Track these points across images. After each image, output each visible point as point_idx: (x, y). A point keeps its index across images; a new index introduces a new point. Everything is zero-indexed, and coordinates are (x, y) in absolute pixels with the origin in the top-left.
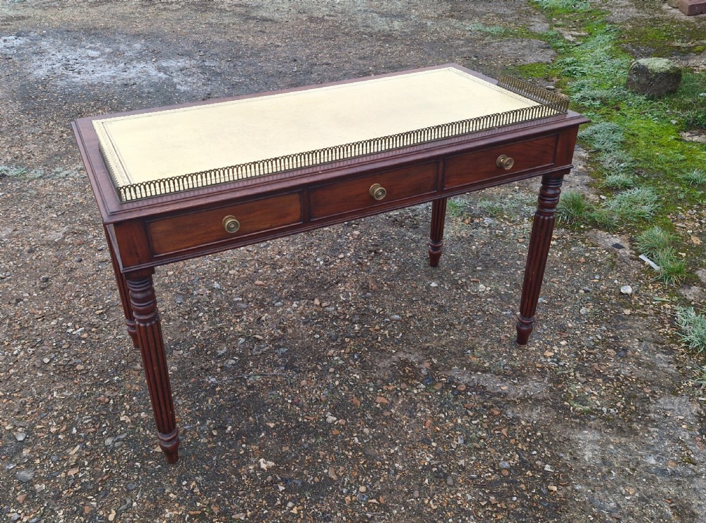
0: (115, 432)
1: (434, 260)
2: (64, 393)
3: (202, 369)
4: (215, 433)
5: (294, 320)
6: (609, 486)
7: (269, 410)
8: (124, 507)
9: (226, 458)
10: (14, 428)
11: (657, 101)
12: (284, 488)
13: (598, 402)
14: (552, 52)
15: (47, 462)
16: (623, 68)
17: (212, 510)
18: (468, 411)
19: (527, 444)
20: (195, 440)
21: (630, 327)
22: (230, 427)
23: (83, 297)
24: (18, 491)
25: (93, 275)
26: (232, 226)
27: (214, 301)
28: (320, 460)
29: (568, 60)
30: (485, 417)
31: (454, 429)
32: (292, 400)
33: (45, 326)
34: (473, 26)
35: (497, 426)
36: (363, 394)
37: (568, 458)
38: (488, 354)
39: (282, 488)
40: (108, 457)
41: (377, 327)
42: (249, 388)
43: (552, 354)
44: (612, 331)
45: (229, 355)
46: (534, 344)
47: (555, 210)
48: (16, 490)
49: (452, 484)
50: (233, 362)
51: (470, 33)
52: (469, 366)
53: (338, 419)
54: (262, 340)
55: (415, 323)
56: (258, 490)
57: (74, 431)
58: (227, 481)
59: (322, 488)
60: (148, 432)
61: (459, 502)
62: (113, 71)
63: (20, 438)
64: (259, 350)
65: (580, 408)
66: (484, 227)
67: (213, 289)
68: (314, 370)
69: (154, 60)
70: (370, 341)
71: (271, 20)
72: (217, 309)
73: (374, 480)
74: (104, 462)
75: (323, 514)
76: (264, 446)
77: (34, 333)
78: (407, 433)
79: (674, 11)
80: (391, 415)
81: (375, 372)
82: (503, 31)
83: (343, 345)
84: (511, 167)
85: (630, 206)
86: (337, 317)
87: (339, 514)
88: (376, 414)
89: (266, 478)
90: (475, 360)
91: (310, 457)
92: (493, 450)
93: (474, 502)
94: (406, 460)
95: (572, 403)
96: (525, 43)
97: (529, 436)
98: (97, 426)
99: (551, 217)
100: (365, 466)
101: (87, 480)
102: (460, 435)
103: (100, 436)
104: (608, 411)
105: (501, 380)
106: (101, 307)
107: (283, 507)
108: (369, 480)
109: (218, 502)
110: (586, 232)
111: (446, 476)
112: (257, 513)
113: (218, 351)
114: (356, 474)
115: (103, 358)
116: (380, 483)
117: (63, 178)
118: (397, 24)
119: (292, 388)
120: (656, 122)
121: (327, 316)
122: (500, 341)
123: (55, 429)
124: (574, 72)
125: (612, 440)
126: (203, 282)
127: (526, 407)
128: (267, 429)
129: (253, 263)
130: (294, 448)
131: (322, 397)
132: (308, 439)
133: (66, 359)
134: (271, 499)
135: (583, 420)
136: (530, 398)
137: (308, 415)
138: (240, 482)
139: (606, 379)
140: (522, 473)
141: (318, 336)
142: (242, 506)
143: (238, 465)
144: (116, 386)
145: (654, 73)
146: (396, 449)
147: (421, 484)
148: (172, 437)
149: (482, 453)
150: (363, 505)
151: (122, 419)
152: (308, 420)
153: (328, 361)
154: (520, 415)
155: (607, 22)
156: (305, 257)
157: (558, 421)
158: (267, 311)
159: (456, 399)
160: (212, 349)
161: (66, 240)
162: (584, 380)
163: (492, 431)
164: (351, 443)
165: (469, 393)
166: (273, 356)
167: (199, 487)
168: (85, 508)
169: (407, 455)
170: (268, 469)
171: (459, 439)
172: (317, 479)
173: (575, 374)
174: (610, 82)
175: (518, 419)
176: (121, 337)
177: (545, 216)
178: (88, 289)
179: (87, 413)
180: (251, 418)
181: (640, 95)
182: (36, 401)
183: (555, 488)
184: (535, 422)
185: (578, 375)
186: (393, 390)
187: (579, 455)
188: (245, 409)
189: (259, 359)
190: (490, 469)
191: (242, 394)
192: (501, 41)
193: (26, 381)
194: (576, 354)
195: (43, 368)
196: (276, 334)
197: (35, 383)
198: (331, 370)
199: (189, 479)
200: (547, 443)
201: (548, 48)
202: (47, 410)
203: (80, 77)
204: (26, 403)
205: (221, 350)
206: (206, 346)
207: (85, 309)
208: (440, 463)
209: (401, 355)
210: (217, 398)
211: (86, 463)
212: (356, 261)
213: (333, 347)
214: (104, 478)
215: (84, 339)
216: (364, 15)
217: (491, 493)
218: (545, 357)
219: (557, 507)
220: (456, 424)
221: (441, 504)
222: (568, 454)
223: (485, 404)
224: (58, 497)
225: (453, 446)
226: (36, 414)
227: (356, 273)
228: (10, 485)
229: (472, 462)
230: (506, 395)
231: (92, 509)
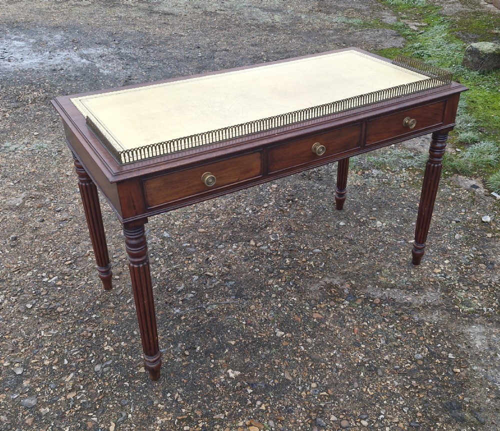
0: (101, 360)
1: (340, 204)
2: (51, 332)
3: (166, 303)
4: (187, 353)
5: (236, 258)
6: (497, 365)
7: (229, 331)
8: (121, 419)
9: (200, 372)
10: (11, 365)
11: (487, 75)
12: (252, 391)
13: (479, 304)
14: (402, 39)
15: (46, 389)
16: (459, 51)
17: (196, 414)
18: (385, 319)
19: (433, 340)
20: (172, 360)
21: (494, 247)
22: (199, 347)
23: (51, 251)
24: (25, 416)
25: (56, 232)
26: (211, 181)
27: (166, 248)
28: (276, 367)
29: (416, 45)
30: (398, 321)
31: (376, 333)
32: (246, 321)
33: (22, 277)
34: (338, 19)
35: (408, 328)
36: (302, 312)
37: (464, 347)
38: (392, 275)
39: (250, 391)
40: (100, 380)
41: (304, 260)
42: (209, 315)
43: (440, 271)
44: (481, 251)
45: (188, 290)
46: (425, 264)
47: (442, 159)
48: (24, 415)
49: (382, 374)
50: (191, 295)
51: (336, 24)
52: (380, 284)
53: (285, 334)
54: (212, 276)
55: (333, 255)
56: (231, 395)
57: (66, 362)
58: (204, 390)
59: (282, 387)
60: (130, 357)
61: (389, 388)
62: (40, 59)
63: (19, 372)
64: (211, 285)
65: (467, 309)
66: (373, 177)
67: (164, 238)
68: (259, 296)
69: (75, 48)
70: (300, 271)
71: (172, 14)
72: (170, 254)
73: (322, 378)
74: (97, 385)
75: (286, 407)
76: (230, 359)
77: (13, 284)
78: (341, 339)
79: (489, 6)
80: (326, 327)
81: (308, 295)
82: (362, 23)
83: (279, 275)
84: (414, 126)
85: (480, 156)
86: (271, 254)
87: (299, 407)
88: (315, 327)
89: (236, 384)
90: (383, 279)
91: (268, 365)
92: (408, 347)
93: (400, 386)
94: (343, 360)
95: (460, 306)
96: (380, 32)
97: (433, 334)
98: (86, 356)
99: (440, 165)
100: (313, 367)
101: (85, 401)
102: (382, 337)
103: (89, 364)
104: (488, 310)
105: (406, 293)
106: (69, 258)
107: (253, 405)
108: (318, 378)
109: (199, 407)
110: (449, 177)
111: (376, 369)
112: (233, 412)
113: (177, 288)
114: (307, 374)
115: (79, 300)
116: (327, 379)
117: (13, 151)
118: (277, 17)
119: (244, 312)
120: (488, 91)
121: (262, 254)
122: (399, 264)
123: (48, 362)
124: (422, 55)
125: (494, 331)
126: (154, 233)
127: (427, 312)
128: (229, 346)
129: (194, 214)
130: (254, 359)
131: (269, 317)
132: (264, 351)
133: (47, 304)
134: (243, 400)
135: (470, 318)
136: (430, 305)
137: (261, 333)
138: (215, 390)
139: (482, 287)
140: (432, 361)
141: (258, 270)
142: (221, 408)
143: (211, 376)
144: (95, 323)
145: (484, 54)
146: (334, 352)
147: (358, 377)
148: (156, 358)
149: (400, 349)
150: (316, 398)
151: (106, 348)
152: (261, 336)
153: (269, 289)
154: (424, 318)
155: (440, 15)
156: (236, 208)
157: (452, 320)
158: (212, 253)
159: (374, 310)
160: (172, 286)
161: (26, 204)
162: (466, 288)
163: (405, 332)
164: (299, 351)
165: (383, 305)
166: (224, 288)
167: (182, 396)
168: (88, 423)
169: (343, 356)
170: (236, 377)
171: (381, 340)
172: (276, 382)
173: (459, 284)
174: (450, 62)
175: (423, 321)
176: (91, 282)
177: (435, 164)
178: (55, 245)
179: (74, 347)
180: (214, 339)
181: (474, 71)
182: (26, 341)
183: (459, 370)
184: (436, 323)
185: (461, 285)
186: (324, 308)
187: (471, 344)
188: (209, 332)
189: (213, 291)
190: (408, 361)
191: (204, 320)
192: (362, 31)
193: (14, 324)
194: (457, 269)
195: (27, 312)
196: (223, 271)
197: (23, 325)
198: (274, 295)
199: (173, 392)
200: (447, 337)
201: (399, 36)
202: (37, 347)
203: (12, 64)
204: (18, 342)
205: (180, 286)
206: (167, 285)
207: (55, 261)
208: (370, 360)
209: (327, 279)
210: (183, 325)
211: (82, 387)
212: (278, 208)
213: (271, 277)
214: (100, 397)
215: (59, 286)
216: (249, 10)
217: (412, 378)
218: (435, 273)
219: (462, 384)
220: (377, 329)
221: (376, 391)
222: (464, 344)
223: (397, 312)
224: (62, 417)
225: (378, 346)
226: (29, 351)
227: (280, 218)
228: (17, 412)
229: (394, 357)
230: (411, 304)
231: (94, 423)
